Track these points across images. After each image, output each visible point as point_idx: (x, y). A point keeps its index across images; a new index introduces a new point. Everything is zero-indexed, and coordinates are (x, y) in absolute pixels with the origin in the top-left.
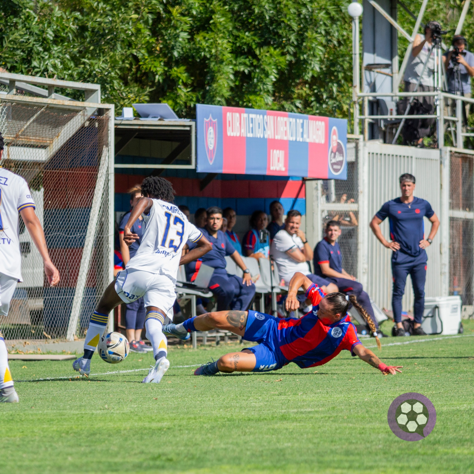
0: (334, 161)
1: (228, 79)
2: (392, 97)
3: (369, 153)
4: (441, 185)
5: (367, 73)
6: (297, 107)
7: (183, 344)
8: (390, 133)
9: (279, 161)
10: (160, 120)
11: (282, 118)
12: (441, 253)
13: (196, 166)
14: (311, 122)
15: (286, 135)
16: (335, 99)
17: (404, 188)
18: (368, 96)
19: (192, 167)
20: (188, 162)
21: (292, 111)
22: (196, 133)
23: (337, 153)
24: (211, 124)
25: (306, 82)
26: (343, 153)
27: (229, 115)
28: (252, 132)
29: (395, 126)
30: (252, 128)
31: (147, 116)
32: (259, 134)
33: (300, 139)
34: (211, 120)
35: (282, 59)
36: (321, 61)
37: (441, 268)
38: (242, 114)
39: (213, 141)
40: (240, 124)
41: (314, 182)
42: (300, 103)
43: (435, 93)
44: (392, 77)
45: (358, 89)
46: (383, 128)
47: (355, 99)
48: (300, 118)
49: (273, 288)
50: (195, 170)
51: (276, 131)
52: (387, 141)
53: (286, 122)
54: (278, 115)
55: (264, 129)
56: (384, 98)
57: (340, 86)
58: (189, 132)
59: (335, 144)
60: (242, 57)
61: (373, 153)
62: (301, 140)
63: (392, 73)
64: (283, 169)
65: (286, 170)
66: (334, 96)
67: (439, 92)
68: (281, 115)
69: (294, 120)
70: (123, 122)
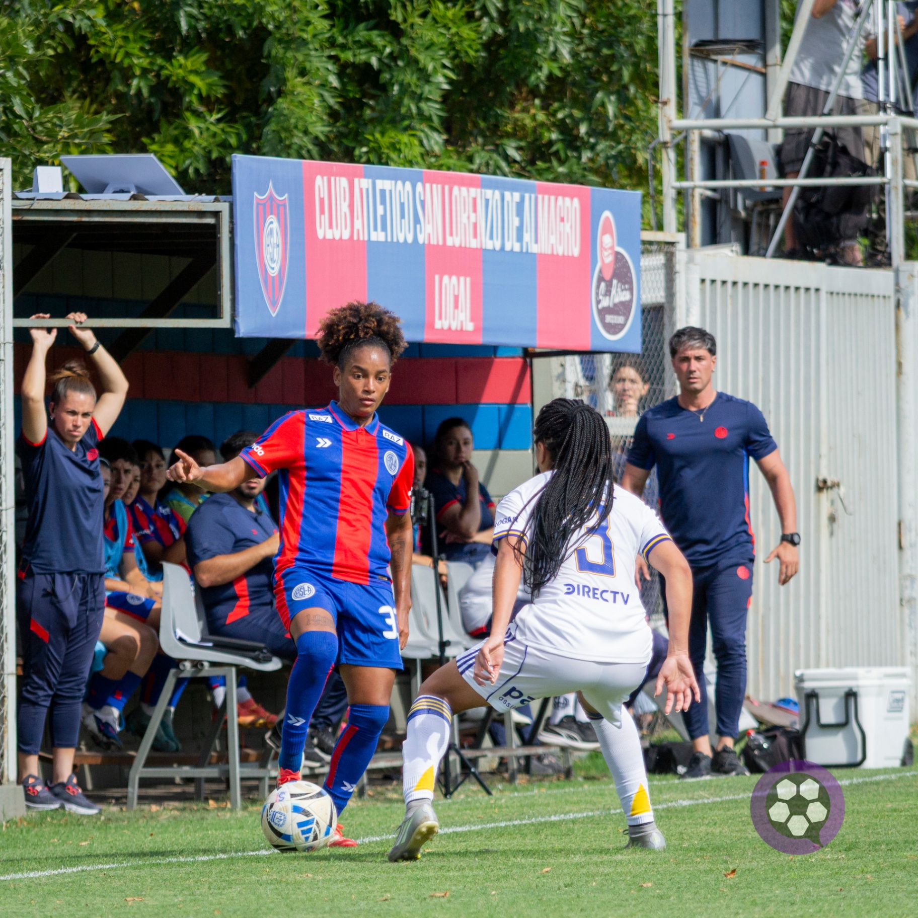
0: (605, 303)
1: (323, 86)
2: (766, 129)
3: (703, 281)
4: (899, 365)
5: (698, 65)
6: (510, 161)
7: (206, 799)
8: (759, 225)
9: (456, 306)
10: (134, 198)
11: (464, 189)
12: (900, 547)
13: (233, 320)
14: (544, 200)
15: (475, 236)
16: (613, 136)
17: (685, 366)
18: (700, 128)
19: (223, 323)
20: (214, 312)
21: (498, 170)
22: (232, 231)
23: (615, 282)
24: (271, 207)
25: (534, 92)
26: (631, 283)
27: (320, 182)
28: (384, 229)
29: (773, 206)
30: (384, 217)
31: (100, 188)
32: (403, 234)
33: (512, 245)
34: (271, 197)
35: (466, 31)
36: (575, 35)
37: (902, 588)
38: (356, 180)
39: (277, 254)
40: (351, 206)
41: (555, 361)
42: (519, 149)
43: (881, 117)
44: (764, 75)
45: (671, 109)
46: (743, 214)
47: (665, 135)
48: (513, 188)
49: (443, 645)
50: (230, 332)
51: (448, 224)
52: (754, 247)
53: (475, 200)
54: (452, 182)
55: (417, 221)
56: (744, 133)
57: (624, 100)
58: (213, 232)
59: (609, 259)
60: (362, 26)
61: (713, 281)
62: (517, 248)
63: (765, 65)
64: (470, 327)
65: (477, 329)
66: (611, 127)
67: (892, 115)
68: (462, 183)
69: (497, 193)
70: (37, 205)
